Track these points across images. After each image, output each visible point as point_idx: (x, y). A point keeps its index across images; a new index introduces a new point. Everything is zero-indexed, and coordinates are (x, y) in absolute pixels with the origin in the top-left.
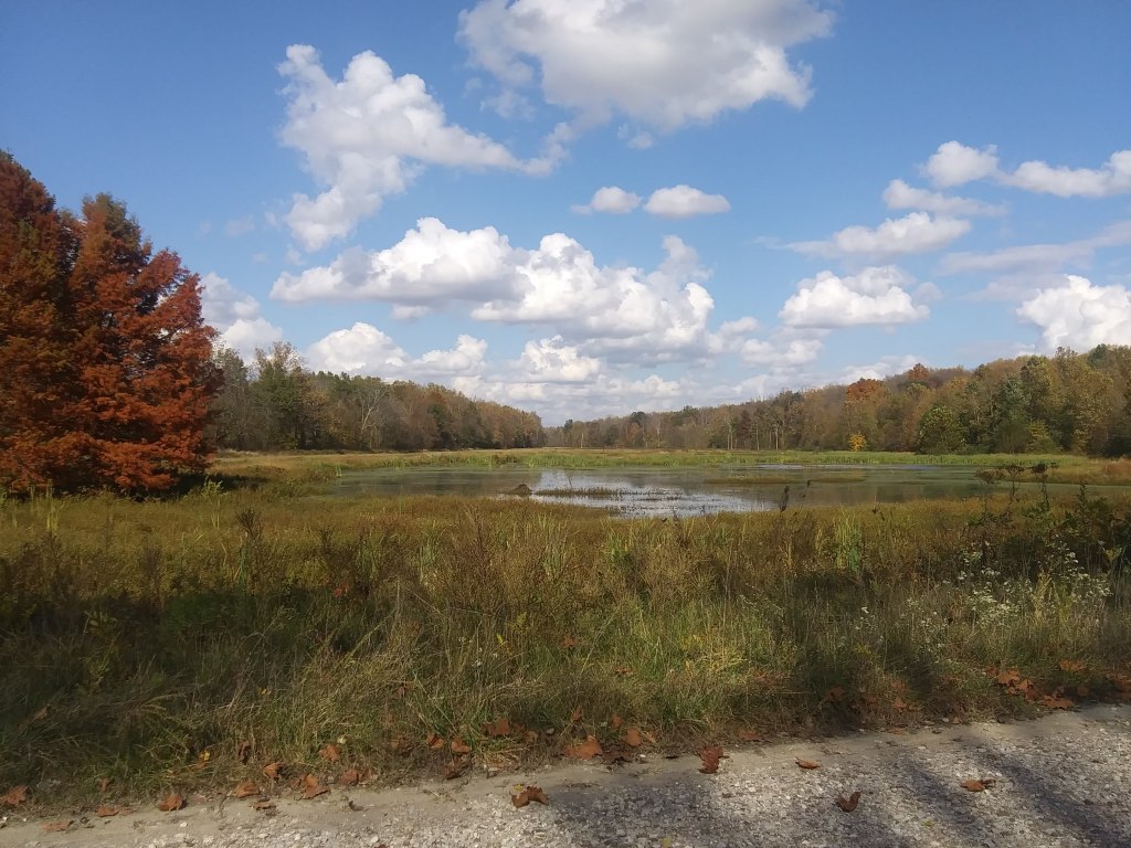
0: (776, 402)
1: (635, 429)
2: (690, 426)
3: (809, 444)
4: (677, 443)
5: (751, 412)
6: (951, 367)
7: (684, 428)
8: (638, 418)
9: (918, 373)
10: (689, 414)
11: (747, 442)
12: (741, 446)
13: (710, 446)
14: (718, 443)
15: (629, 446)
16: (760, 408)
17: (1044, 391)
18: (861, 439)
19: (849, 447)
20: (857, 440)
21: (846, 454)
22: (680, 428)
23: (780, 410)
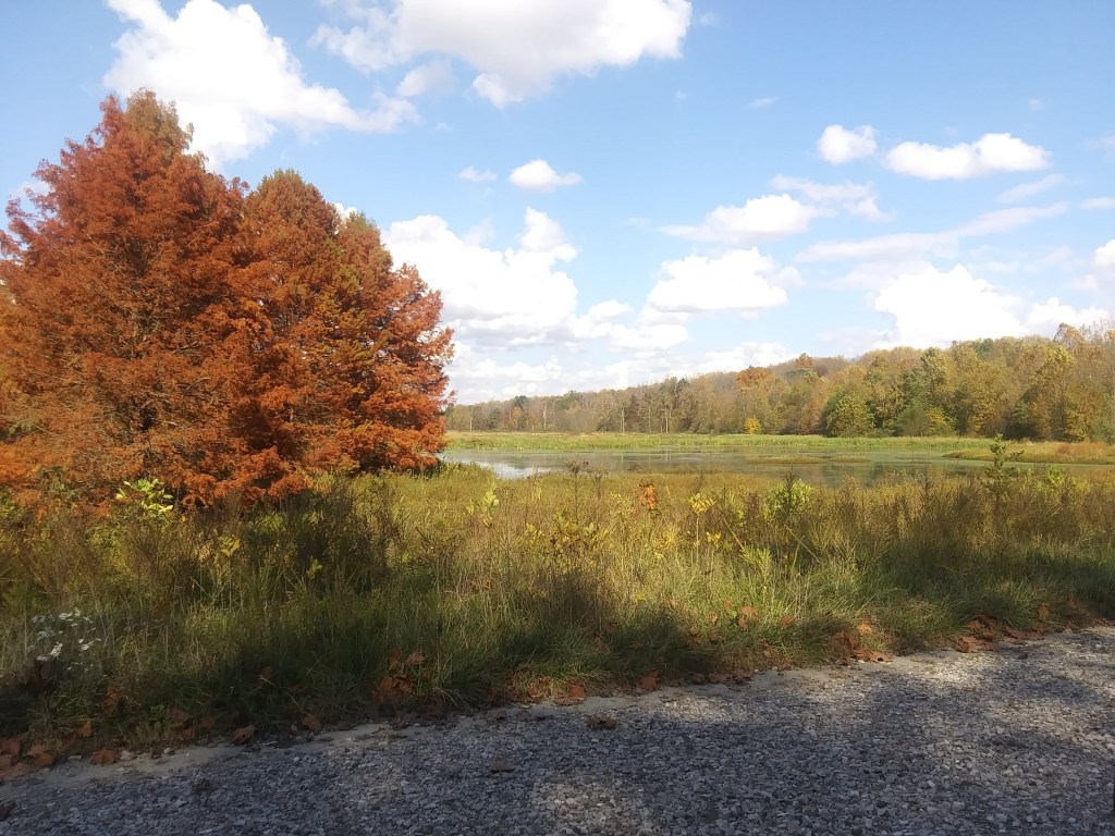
0: (663, 387)
1: (517, 412)
2: (575, 410)
3: (703, 428)
4: (565, 427)
5: (640, 397)
6: (833, 356)
7: (571, 412)
8: (520, 402)
9: (803, 362)
10: (574, 398)
11: (636, 426)
12: (629, 429)
13: (599, 429)
14: (607, 426)
15: (511, 429)
16: (648, 393)
17: (941, 381)
18: (756, 423)
19: (745, 430)
20: (752, 423)
21: (741, 437)
22: (567, 412)
23: (667, 395)
